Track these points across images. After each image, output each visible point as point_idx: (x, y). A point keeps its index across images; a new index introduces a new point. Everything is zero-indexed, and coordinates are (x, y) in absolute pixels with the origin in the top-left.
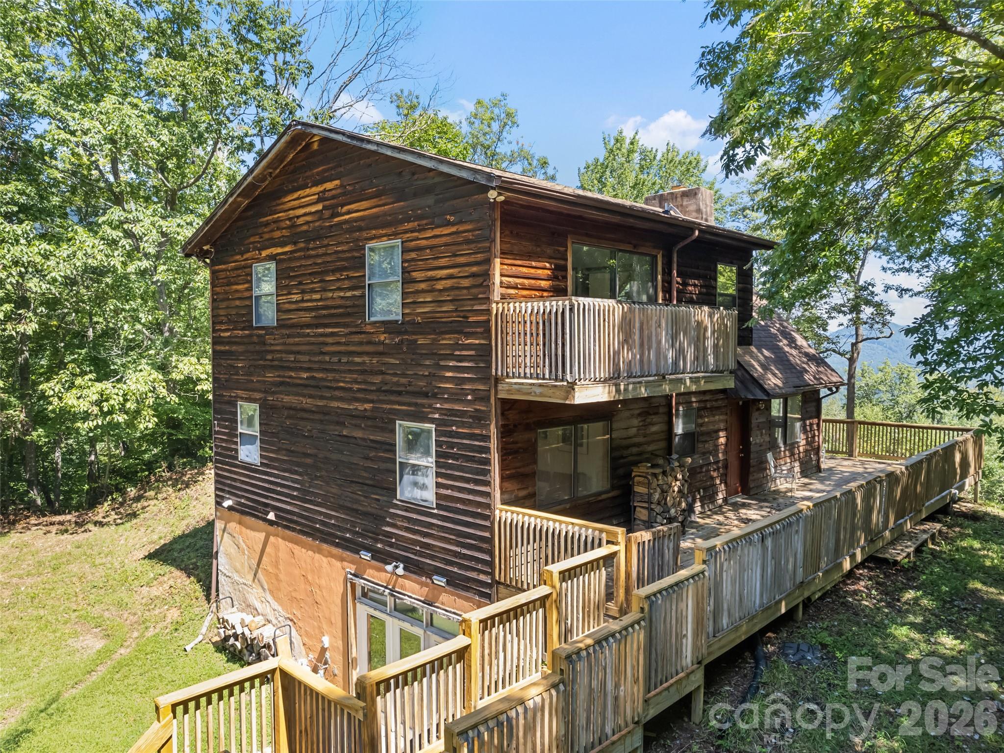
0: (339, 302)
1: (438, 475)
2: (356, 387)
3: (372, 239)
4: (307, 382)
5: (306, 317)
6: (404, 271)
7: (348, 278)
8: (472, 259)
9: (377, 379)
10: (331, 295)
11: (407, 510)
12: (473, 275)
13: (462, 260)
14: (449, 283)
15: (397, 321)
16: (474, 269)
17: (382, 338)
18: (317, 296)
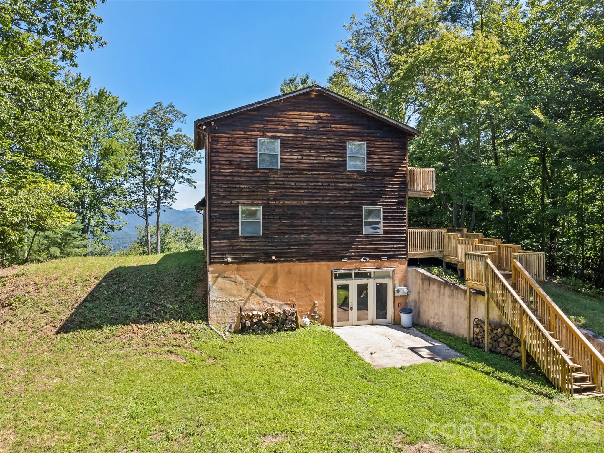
0: (329, 162)
1: (384, 223)
2: (339, 195)
3: (349, 140)
4: (304, 194)
5: (306, 166)
6: (368, 154)
7: (334, 153)
8: (399, 154)
9: (353, 192)
10: (323, 158)
11: (367, 237)
12: (399, 159)
13: (395, 153)
14: (389, 160)
15: (363, 172)
16: (400, 157)
17: (355, 177)
18: (314, 158)
